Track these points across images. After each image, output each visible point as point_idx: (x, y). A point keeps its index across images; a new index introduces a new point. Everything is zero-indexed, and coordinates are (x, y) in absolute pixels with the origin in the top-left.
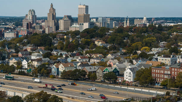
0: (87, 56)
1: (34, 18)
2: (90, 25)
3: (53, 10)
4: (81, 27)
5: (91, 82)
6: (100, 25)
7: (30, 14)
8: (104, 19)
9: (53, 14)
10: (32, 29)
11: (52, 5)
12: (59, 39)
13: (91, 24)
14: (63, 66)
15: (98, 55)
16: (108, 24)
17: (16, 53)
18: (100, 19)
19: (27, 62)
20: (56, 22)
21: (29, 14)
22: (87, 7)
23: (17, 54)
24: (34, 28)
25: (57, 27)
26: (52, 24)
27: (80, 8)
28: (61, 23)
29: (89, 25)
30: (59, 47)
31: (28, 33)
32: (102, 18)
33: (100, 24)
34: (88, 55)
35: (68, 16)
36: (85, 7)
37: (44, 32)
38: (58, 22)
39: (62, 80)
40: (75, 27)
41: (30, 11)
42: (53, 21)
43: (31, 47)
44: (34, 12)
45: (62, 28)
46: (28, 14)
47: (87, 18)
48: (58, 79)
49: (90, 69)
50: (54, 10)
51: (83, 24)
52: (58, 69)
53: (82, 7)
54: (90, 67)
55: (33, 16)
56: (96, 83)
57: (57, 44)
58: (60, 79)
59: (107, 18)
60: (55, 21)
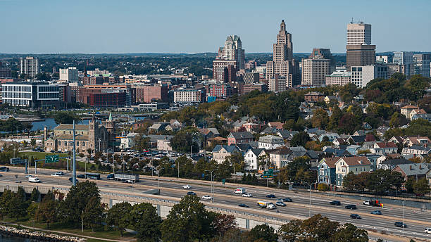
0: (393, 141)
1: (239, 55)
2: (379, 70)
3: (286, 37)
4: (357, 75)
5: (415, 200)
6: (401, 70)
7: (230, 46)
8: (408, 57)
9: (286, 46)
10: (237, 83)
11: (283, 26)
12: (312, 105)
13: (381, 69)
14: (346, 164)
15: (419, 140)
16: (418, 68)
17: (220, 136)
18: (398, 58)
19: (257, 155)
20: (293, 65)
21: (228, 48)
22: (368, 29)
23: (224, 139)
24: (241, 79)
25: (297, 77)
26: (283, 69)
27: (352, 31)
28: (307, 68)
29: (377, 70)
30: (318, 122)
31: (228, 91)
32: (404, 53)
33: (400, 68)
34: (394, 138)
35: (322, 49)
36: (363, 28)
37: (265, 87)
38: (297, 64)
39: (348, 194)
40: (340, 76)
41: (230, 38)
42: (287, 62)
43: (251, 124)
44: (239, 41)
45: (307, 78)
46: (226, 47)
47: (367, 54)
48: (336, 193)
49: (411, 169)
50: (288, 35)
51: (360, 70)
52: (333, 170)
53: (357, 27)
54: (410, 165)
55: (236, 50)
56: (428, 201)
57: (312, 116)
58: (340, 193)
59: (415, 53)
60: (290, 64)
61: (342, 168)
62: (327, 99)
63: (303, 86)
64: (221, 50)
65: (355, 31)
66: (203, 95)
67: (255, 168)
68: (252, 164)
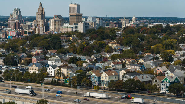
1: (20, 17)
2: (86, 25)
3: (42, 9)
4: (76, 27)
5: (150, 95)
6: (93, 25)
7: (16, 13)
8: (94, 19)
9: (42, 14)
10: (21, 30)
11: (41, 4)
12: (64, 41)
14: (107, 75)
15: (131, 60)
16: (98, 24)
17: (27, 57)
18: (90, 19)
19: (54, 69)
20: (45, 22)
21: (15, 14)
22: (78, 6)
23: (30, 59)
24: (22, 28)
25: (47, 28)
26: (41, 23)
27: (71, 7)
28: (52, 23)
31: (17, 33)
32: (92, 17)
33: (93, 24)
34: (118, 60)
35: (58, 15)
36: (76, 6)
37: (34, 32)
38: (47, 22)
39: (111, 91)
41: (15, 10)
42: (43, 20)
43: (40, 51)
44: (19, 11)
46: (13, 14)
47: (79, 17)
48: (104, 91)
49: (143, 78)
50: (43, 9)
51: (77, 24)
52: (99, 78)
53: (73, 5)
54: (142, 76)
55: (18, 15)
56: (158, 96)
57: (68, 47)
58: (107, 91)
59: (97, 17)
60: (44, 21)
61: (105, 77)
62: (71, 38)
63: (51, 31)
64: (11, 15)
65: (73, 7)
66: (6, 35)
67: (53, 75)
68: (51, 73)
